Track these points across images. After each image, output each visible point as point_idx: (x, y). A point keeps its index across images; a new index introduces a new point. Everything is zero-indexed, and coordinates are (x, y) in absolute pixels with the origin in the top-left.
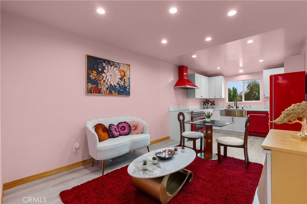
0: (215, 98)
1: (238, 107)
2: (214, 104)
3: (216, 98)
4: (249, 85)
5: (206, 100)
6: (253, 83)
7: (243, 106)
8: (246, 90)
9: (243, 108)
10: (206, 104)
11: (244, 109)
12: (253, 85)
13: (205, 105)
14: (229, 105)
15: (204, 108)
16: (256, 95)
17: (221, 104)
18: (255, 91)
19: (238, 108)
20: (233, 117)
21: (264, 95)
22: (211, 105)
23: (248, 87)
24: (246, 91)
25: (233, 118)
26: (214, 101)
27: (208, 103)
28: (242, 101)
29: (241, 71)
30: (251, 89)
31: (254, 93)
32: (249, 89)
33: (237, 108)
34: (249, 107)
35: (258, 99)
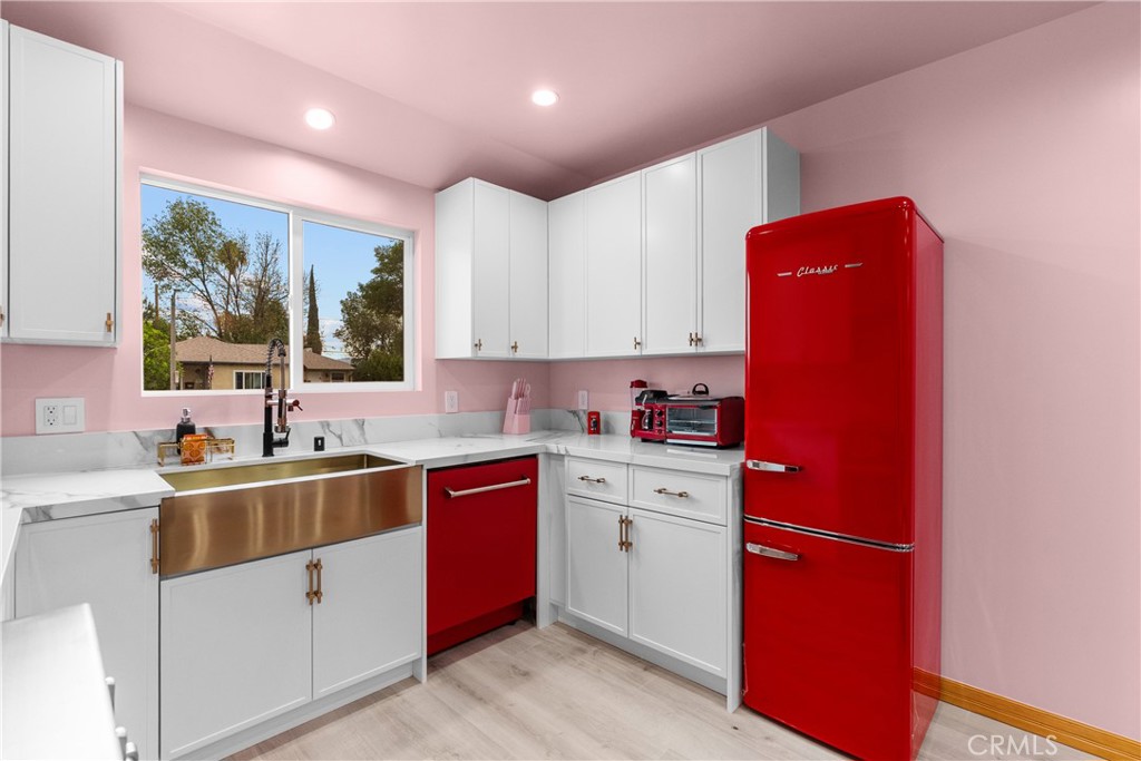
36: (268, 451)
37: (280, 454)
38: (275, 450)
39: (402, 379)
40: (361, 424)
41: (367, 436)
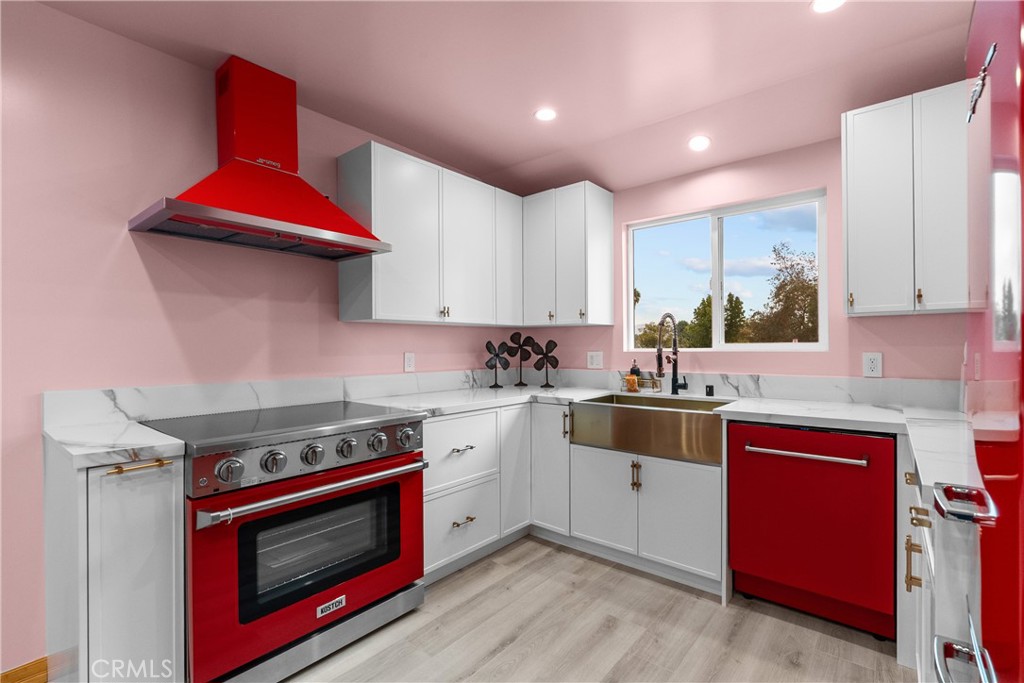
0: (553, 323)
1: (681, 381)
2: (555, 363)
3: (560, 321)
4: (780, 288)
5: (515, 337)
6: (792, 282)
7: (712, 376)
8: (771, 304)
9: (710, 391)
10: (515, 360)
11: (716, 397)
12: (795, 289)
13: (506, 365)
14: (635, 371)
15: (496, 386)
16: (802, 323)
17: (596, 358)
18: (799, 309)
19: (684, 386)
20: (643, 459)
21: (852, 303)
22: (538, 366)
23: (777, 295)
24: (772, 308)
25: (636, 466)
26: (552, 345)
27: (525, 357)
28: (708, 344)
29: (699, 144)
30: (785, 302)
31: (798, 313)
32: (780, 300)
33: (676, 387)
34: (751, 385)
35: (810, 335)
36: (675, 391)
37: (682, 395)
38: (680, 391)
39: (816, 340)
40: (756, 380)
41: (762, 390)
